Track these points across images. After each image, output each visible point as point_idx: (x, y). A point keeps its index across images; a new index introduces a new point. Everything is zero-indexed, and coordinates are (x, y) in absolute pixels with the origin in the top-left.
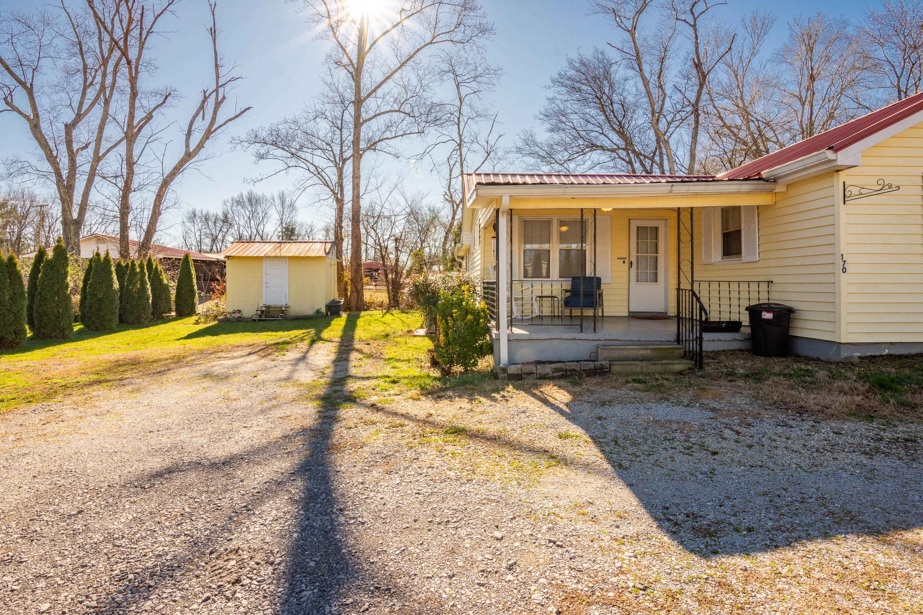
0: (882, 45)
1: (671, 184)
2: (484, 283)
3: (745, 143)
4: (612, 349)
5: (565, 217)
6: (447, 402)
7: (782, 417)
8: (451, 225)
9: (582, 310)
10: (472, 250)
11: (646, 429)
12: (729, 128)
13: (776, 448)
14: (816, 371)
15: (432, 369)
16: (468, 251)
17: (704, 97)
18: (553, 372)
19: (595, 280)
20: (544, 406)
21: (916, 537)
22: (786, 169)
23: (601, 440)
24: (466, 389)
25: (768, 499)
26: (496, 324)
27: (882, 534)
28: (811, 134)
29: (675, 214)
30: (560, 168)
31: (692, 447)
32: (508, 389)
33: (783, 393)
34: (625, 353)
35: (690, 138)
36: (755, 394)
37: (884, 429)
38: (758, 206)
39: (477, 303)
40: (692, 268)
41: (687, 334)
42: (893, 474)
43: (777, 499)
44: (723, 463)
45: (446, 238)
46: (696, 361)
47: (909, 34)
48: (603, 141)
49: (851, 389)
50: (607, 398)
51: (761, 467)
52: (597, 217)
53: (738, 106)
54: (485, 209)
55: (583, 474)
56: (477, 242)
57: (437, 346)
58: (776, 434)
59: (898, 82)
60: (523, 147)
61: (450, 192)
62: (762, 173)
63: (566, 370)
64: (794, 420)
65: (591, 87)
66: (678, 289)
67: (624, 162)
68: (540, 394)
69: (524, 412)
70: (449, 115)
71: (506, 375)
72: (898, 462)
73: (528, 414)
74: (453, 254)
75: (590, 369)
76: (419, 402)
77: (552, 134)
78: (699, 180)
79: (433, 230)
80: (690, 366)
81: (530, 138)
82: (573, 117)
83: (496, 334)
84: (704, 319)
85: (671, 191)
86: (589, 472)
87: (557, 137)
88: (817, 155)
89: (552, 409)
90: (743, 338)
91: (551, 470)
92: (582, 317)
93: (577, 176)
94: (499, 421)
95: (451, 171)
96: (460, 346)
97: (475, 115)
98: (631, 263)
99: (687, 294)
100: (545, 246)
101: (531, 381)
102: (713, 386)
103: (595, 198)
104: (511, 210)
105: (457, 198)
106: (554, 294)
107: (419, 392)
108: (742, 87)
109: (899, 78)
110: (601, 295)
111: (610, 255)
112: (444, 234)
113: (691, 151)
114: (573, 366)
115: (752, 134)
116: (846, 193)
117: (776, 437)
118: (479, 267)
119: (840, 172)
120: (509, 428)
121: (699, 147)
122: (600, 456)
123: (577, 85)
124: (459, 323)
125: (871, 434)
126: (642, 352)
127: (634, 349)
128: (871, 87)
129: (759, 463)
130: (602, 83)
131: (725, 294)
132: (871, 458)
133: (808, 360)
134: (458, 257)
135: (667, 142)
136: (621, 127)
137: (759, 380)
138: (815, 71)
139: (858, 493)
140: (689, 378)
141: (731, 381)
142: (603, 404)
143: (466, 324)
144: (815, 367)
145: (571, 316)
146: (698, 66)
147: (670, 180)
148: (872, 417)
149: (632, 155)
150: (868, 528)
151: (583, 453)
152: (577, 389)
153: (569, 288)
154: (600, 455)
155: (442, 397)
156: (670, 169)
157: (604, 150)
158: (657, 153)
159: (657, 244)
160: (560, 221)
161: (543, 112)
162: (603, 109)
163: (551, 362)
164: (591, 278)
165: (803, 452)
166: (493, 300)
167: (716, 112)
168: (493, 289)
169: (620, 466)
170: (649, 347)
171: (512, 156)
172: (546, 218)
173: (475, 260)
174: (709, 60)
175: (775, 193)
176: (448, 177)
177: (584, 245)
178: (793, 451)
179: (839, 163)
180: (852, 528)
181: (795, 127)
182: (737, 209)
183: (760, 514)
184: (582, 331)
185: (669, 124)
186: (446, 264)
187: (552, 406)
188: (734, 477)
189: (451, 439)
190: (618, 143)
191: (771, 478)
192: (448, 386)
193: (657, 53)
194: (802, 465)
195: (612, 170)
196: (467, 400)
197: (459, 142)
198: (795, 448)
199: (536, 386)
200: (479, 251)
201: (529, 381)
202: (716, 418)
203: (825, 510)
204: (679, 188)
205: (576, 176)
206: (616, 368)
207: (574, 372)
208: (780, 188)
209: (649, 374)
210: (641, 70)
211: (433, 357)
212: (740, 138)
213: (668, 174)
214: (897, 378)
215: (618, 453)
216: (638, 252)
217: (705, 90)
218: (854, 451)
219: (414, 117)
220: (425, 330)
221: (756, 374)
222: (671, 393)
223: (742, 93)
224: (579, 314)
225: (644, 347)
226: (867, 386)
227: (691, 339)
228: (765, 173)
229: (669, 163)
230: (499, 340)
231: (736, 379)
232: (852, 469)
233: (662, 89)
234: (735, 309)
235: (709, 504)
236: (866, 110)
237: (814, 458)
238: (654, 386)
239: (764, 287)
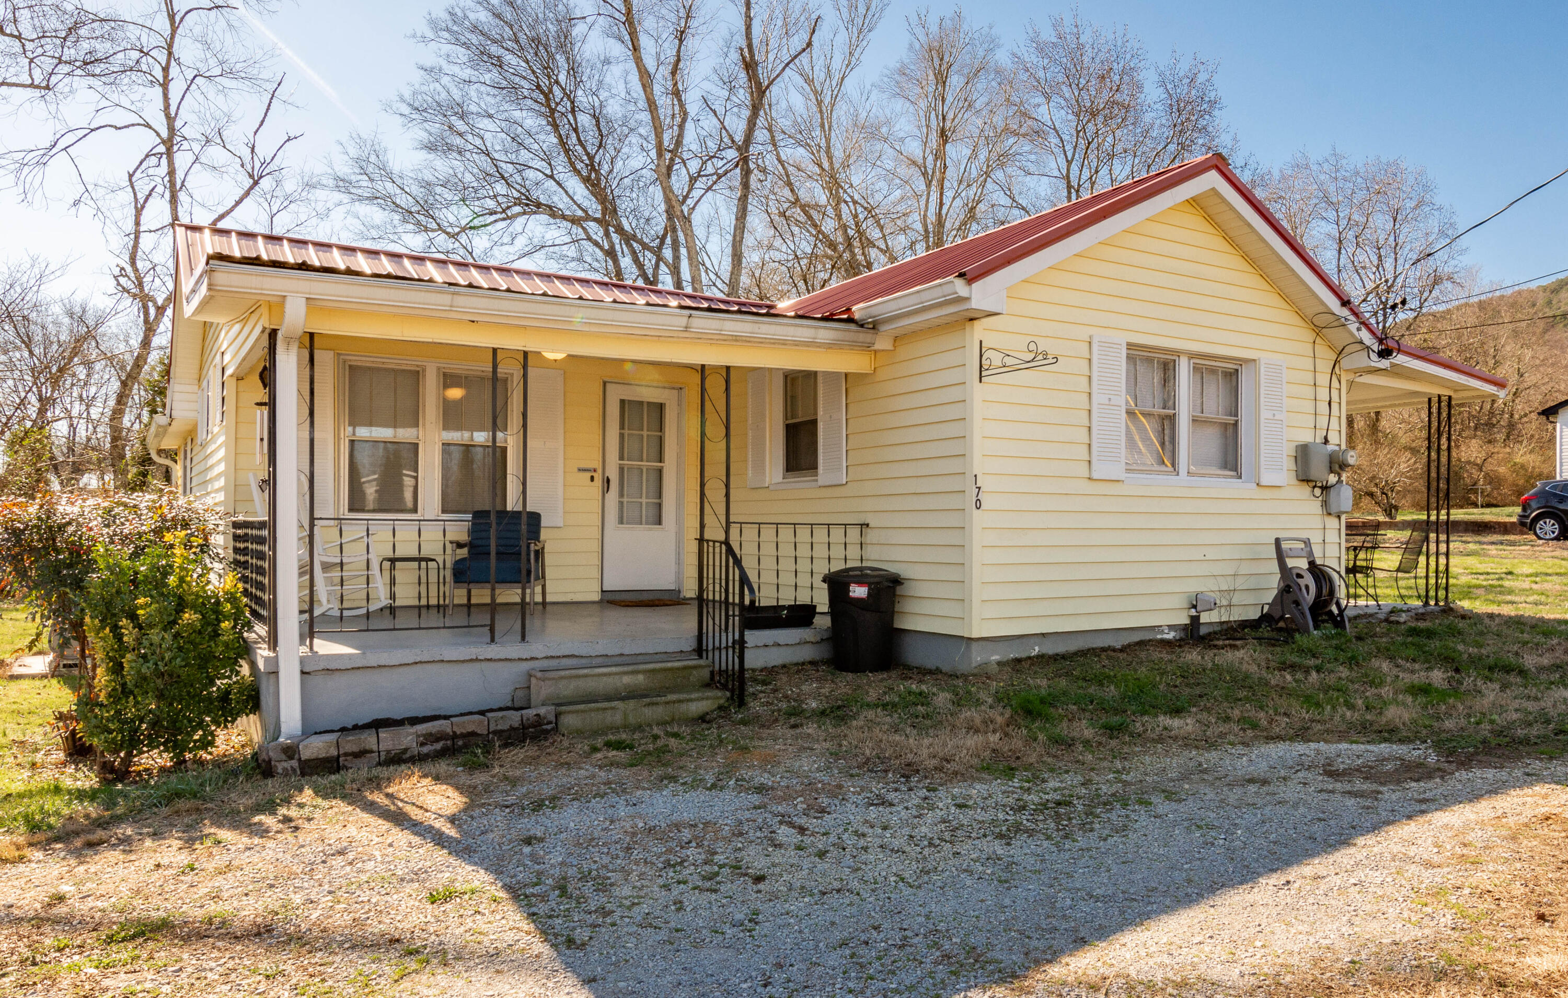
0: (1048, 99)
1: (687, 312)
2: (236, 525)
3: (832, 245)
4: (562, 678)
5: (458, 367)
6: (115, 855)
7: (877, 787)
8: (139, 362)
9: (493, 589)
10: (201, 436)
11: (628, 848)
12: (804, 208)
13: (865, 849)
14: (934, 694)
15: (71, 769)
16: (190, 436)
17: (761, 135)
18: (422, 744)
19: (524, 518)
20: (395, 830)
21: (1064, 971)
22: (893, 306)
23: (529, 891)
24: (177, 813)
25: (848, 952)
26: (269, 633)
27: (1018, 977)
28: (939, 242)
29: (697, 378)
30: (450, 244)
31: (717, 874)
32: (299, 800)
33: (881, 741)
34: (590, 685)
35: (733, 217)
36: (834, 749)
37: (1029, 788)
38: (846, 375)
39: (213, 577)
40: (727, 495)
41: (717, 634)
42: (1038, 866)
43: (862, 950)
44: (773, 897)
45: (122, 399)
46: (732, 691)
47: (1085, 88)
48: (548, 193)
49: (984, 722)
50: (547, 792)
51: (838, 891)
52: (530, 371)
53: (820, 166)
54: (237, 327)
55: (485, 979)
56: (216, 415)
57: (87, 703)
58: (866, 821)
59: (1068, 170)
60: (354, 178)
61: (136, 270)
62: (854, 308)
63: (455, 736)
64: (896, 790)
65: (527, 62)
66: (701, 540)
67: (597, 250)
68: (387, 802)
69: (341, 853)
70: (135, 55)
71: (294, 763)
72: (1046, 844)
73: (351, 856)
74: (143, 441)
75: (512, 729)
76: (21, 867)
77: (432, 156)
78: (745, 310)
79: (81, 372)
80: (722, 701)
81: (373, 158)
82: (485, 123)
83: (267, 659)
84: (747, 602)
85: (687, 328)
86: (498, 972)
87: (443, 166)
88: (940, 285)
89: (416, 834)
90: (818, 639)
91: (406, 984)
92: (493, 608)
93: (487, 268)
94: (271, 886)
95: (139, 212)
96: (160, 696)
97: (217, 71)
98: (608, 481)
99: (717, 550)
100: (405, 434)
101: (364, 773)
102: (761, 739)
103: (525, 327)
104: (312, 335)
105: (160, 290)
106: (424, 553)
107: (21, 840)
108: (830, 129)
109: (1069, 163)
110: (539, 554)
111: (561, 459)
112: (115, 385)
113: (734, 246)
114: (472, 724)
115: (845, 228)
116: (984, 362)
117: (865, 829)
118: (222, 482)
119: (975, 322)
120: (297, 899)
121: (749, 240)
122: (526, 928)
123: (494, 49)
124: (155, 635)
125: (1010, 799)
126: (626, 680)
127: (610, 674)
128: (1031, 171)
129: (837, 885)
130: (551, 56)
131: (786, 550)
132: (1008, 844)
133: (924, 672)
134: (160, 452)
135: (687, 220)
136: (593, 168)
137: (843, 720)
138: (948, 124)
139: (988, 911)
140: (718, 728)
141: (794, 726)
142: (538, 806)
143: (176, 636)
144: (933, 686)
145: (469, 606)
146: (750, 66)
147: (688, 302)
148: (1012, 769)
149: (615, 238)
150: (1000, 971)
151: (484, 928)
152: (480, 778)
153: (464, 537)
154: (526, 925)
155: (100, 843)
156: (693, 278)
157: (553, 215)
158: (668, 240)
159: (661, 440)
160: (445, 375)
161: (407, 95)
162: (554, 119)
163: (414, 721)
164: (516, 515)
165: (907, 849)
166: (260, 571)
167: (782, 172)
168: (261, 541)
169: (570, 942)
170: (642, 667)
171: (326, 197)
172: (409, 364)
173: (211, 462)
174: (771, 57)
175: (875, 351)
176: (130, 226)
177: (500, 435)
178: (892, 850)
179: (974, 304)
180: (975, 977)
181: (914, 226)
182: (811, 376)
183: (834, 984)
184: (493, 640)
185: (693, 180)
186: (125, 472)
187: (415, 827)
188: (792, 921)
189: (124, 956)
190: (586, 204)
191: (854, 910)
192: (119, 810)
193: (673, 17)
194: (906, 875)
195: (573, 264)
196: (176, 844)
197: (165, 134)
198: (896, 844)
199: (376, 783)
200: (222, 439)
201: (361, 770)
202: (765, 807)
203: (938, 953)
204: (705, 323)
205: (485, 268)
206: (570, 721)
207: (473, 740)
208: (882, 343)
209: (640, 726)
210: (635, 50)
211: (73, 733)
212: (823, 233)
213: (689, 290)
214: (1049, 695)
215: (567, 914)
216: (621, 458)
217: (761, 122)
218: (985, 836)
219: (19, 37)
220: (50, 657)
221: (839, 707)
222: (681, 764)
223: (828, 140)
224: (488, 600)
225: (631, 668)
226: (1008, 713)
227: (724, 645)
228: (858, 310)
229: (691, 265)
230: (274, 673)
231: (804, 721)
232: (981, 868)
233: (680, 100)
234: (804, 580)
235: (744, 986)
236: (1023, 212)
237: (925, 858)
238: (650, 753)
239: (854, 533)
